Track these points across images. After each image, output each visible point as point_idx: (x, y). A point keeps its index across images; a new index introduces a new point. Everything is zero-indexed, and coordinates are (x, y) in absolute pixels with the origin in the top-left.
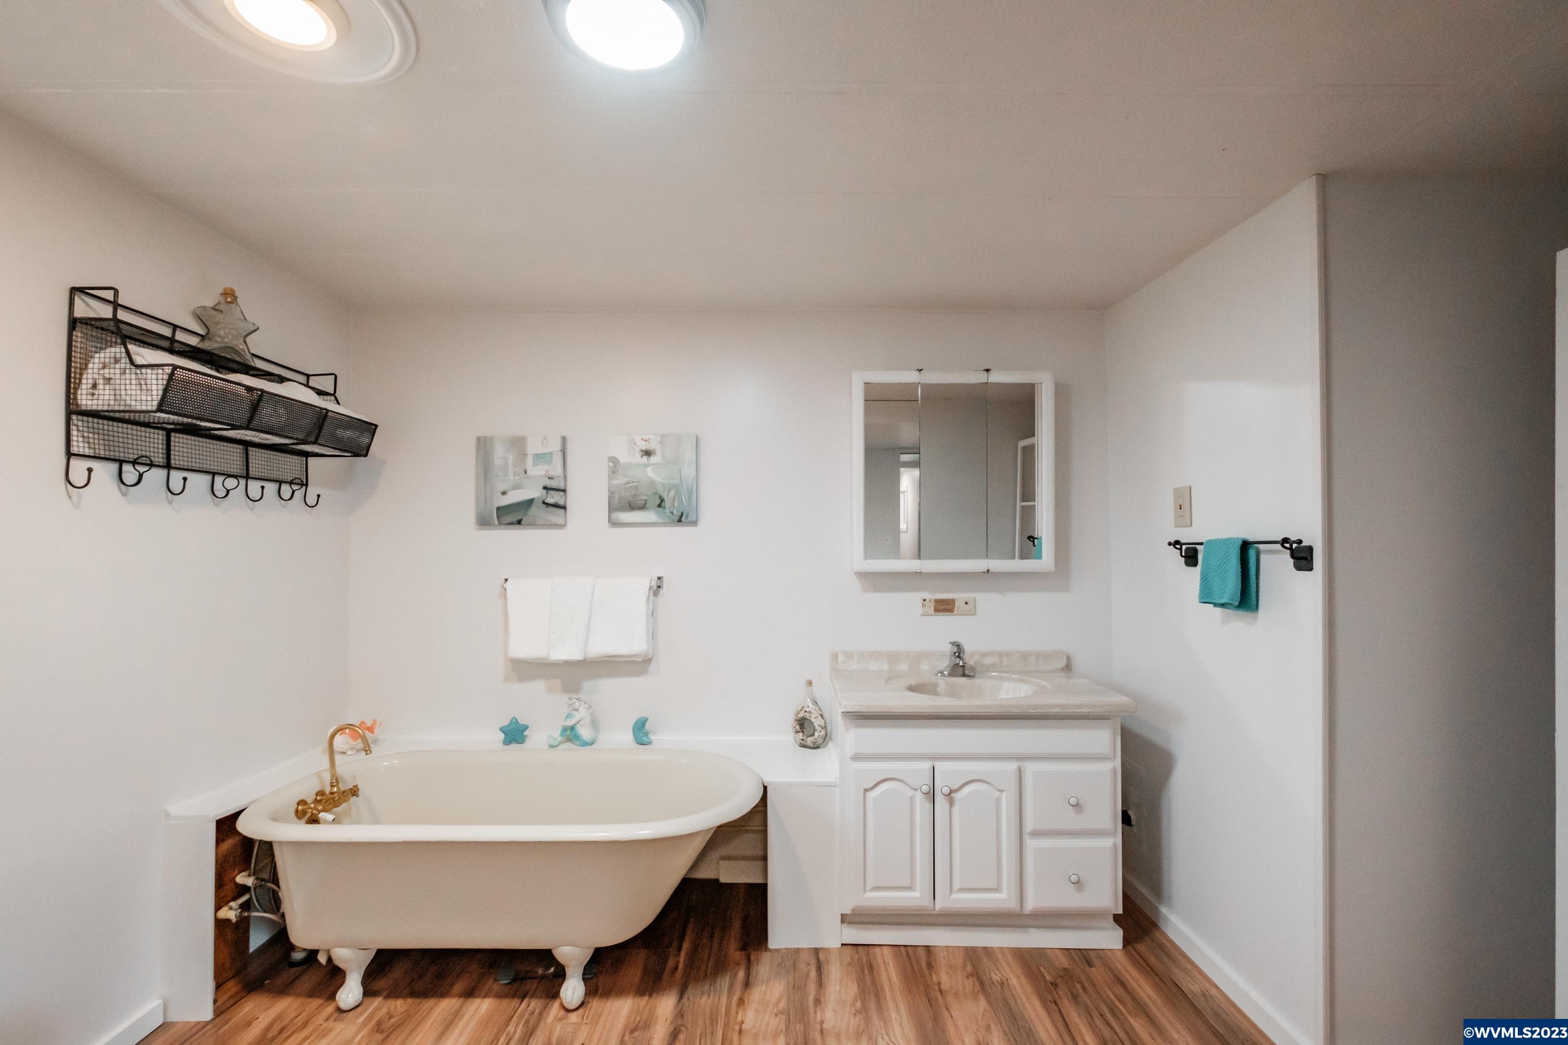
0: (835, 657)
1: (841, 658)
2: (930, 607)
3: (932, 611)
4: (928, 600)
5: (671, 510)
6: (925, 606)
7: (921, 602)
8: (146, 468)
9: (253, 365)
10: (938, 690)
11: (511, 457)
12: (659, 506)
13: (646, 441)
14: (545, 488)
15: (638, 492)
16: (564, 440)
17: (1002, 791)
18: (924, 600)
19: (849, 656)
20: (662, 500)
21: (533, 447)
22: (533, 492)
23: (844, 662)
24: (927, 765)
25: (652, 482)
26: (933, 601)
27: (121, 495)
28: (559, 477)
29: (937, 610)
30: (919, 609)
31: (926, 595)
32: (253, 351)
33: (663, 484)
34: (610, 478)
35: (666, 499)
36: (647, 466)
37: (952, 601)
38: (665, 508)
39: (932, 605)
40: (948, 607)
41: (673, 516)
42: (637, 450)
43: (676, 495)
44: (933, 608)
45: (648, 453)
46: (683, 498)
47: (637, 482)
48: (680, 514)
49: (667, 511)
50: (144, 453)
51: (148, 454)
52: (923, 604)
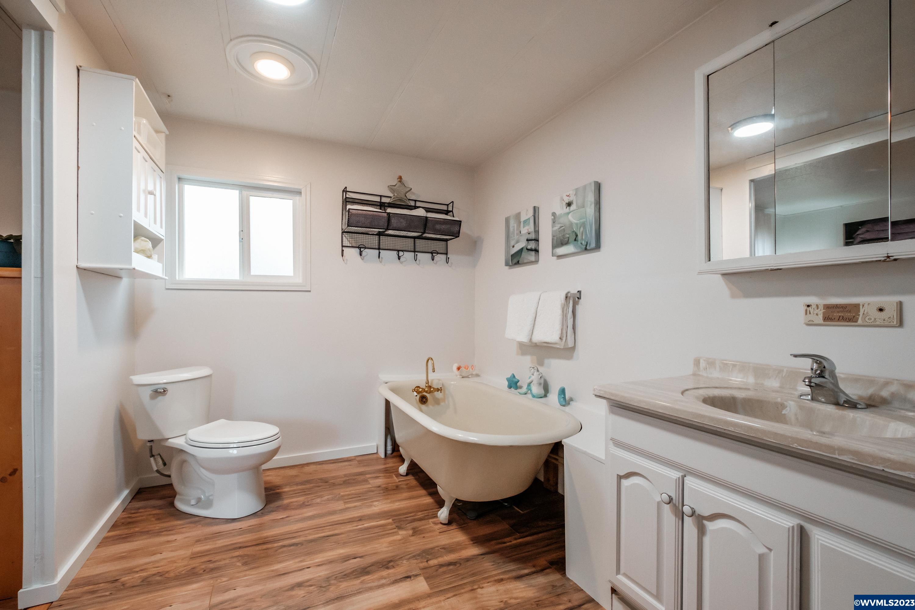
0: (697, 362)
1: (703, 364)
2: (817, 315)
3: (820, 319)
4: (814, 306)
5: (581, 242)
6: (810, 313)
7: (804, 308)
8: (363, 249)
9: (410, 204)
10: (783, 413)
11: (516, 225)
12: (575, 240)
13: (568, 196)
14: (528, 240)
15: (565, 233)
16: (535, 209)
17: (770, 550)
18: (808, 306)
19: (711, 363)
20: (577, 236)
21: (523, 218)
22: (522, 244)
23: (705, 369)
24: (676, 475)
25: (571, 224)
26: (821, 307)
27: (361, 260)
28: (532, 232)
29: (828, 319)
30: (801, 317)
31: (813, 300)
32: (408, 198)
33: (577, 224)
34: (553, 227)
35: (578, 234)
36: (568, 213)
37: (856, 307)
38: (578, 241)
39: (821, 312)
40: (848, 315)
41: (583, 246)
42: (564, 204)
43: (583, 230)
44: (821, 316)
45: (569, 204)
46: (587, 231)
47: (565, 226)
48: (586, 244)
49: (579, 242)
50: (361, 244)
51: (364, 244)
52: (806, 310)
